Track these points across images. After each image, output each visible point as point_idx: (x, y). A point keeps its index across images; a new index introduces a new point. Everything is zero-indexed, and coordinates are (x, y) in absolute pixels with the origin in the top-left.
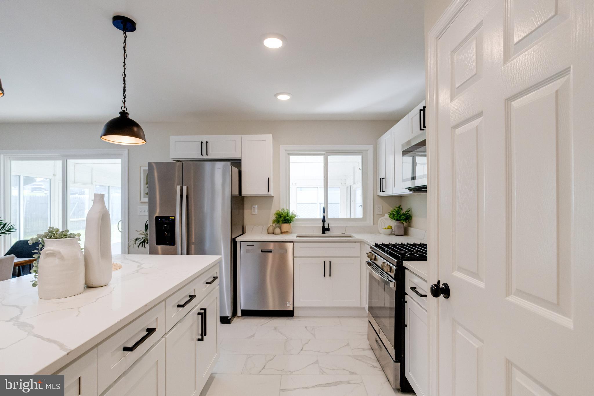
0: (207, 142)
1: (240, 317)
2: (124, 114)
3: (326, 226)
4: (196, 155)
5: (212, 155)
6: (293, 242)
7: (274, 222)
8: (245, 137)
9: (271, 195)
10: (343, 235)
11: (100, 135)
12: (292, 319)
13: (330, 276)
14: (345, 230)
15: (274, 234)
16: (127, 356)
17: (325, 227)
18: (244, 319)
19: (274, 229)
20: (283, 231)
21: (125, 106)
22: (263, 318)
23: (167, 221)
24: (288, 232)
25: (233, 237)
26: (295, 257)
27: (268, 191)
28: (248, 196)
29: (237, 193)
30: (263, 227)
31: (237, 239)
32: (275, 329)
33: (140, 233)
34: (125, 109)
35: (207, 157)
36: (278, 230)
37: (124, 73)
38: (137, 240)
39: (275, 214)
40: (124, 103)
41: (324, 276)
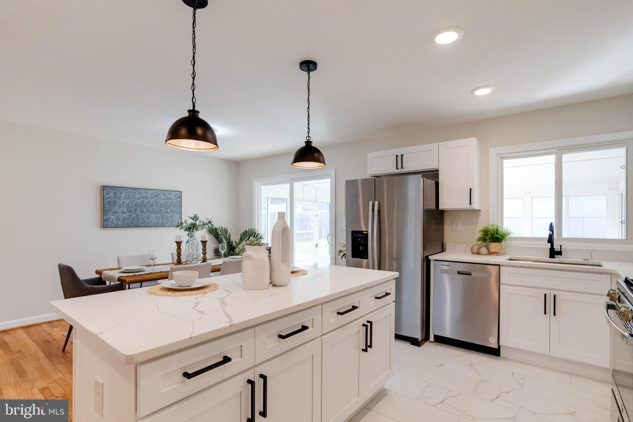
0: (402, 155)
1: (433, 342)
2: (308, 143)
3: (557, 248)
4: (392, 169)
5: (408, 168)
6: (499, 265)
7: (479, 239)
8: (444, 145)
9: (474, 208)
10: (586, 262)
11: (291, 163)
12: (496, 359)
13: (554, 315)
14: (591, 256)
15: (479, 254)
16: (281, 343)
17: (554, 249)
18: (436, 345)
19: (479, 249)
20: (491, 251)
21: (309, 135)
22: (459, 349)
23: (360, 236)
24: (497, 253)
25: (426, 255)
26: (503, 284)
27: (470, 204)
28: (448, 210)
29: (433, 207)
30: (467, 245)
31: (430, 257)
32: (470, 365)
33: (342, 245)
34: (309, 139)
35: (403, 171)
36: (484, 250)
37: (308, 107)
38: (340, 252)
39: (480, 231)
40: (308, 134)
41: (545, 313)
